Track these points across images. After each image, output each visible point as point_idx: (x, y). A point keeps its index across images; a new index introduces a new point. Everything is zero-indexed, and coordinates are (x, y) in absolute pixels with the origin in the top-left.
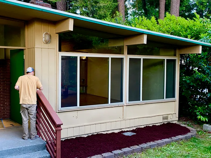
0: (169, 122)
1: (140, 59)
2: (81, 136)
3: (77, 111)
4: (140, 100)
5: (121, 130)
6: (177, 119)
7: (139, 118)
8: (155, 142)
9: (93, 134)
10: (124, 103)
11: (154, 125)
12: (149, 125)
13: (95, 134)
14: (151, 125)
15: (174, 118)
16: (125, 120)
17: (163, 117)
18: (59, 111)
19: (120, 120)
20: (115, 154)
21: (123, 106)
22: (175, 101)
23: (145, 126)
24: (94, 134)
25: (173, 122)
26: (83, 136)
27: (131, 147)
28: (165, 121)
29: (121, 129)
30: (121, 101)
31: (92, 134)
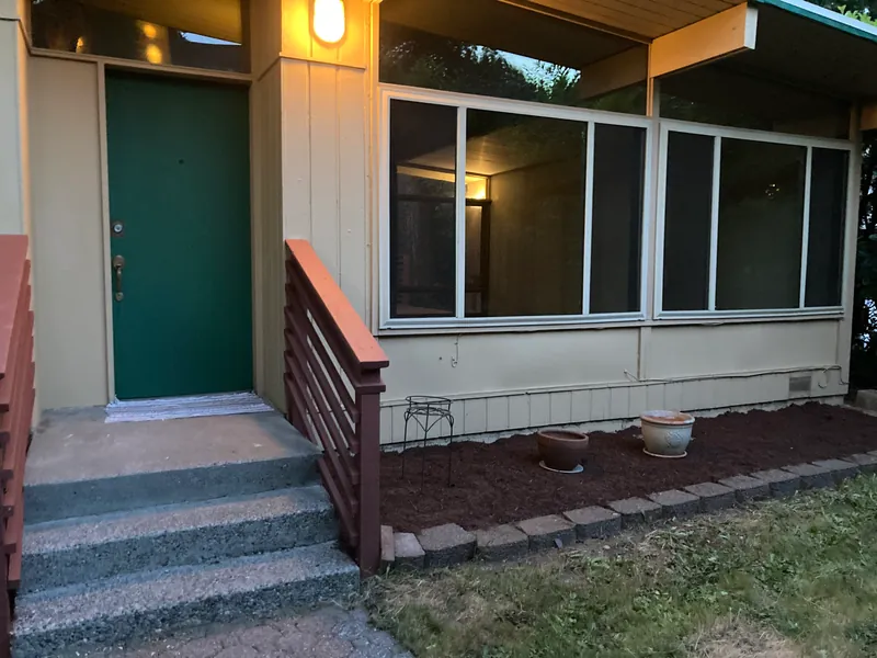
0: (814, 400)
1: (713, 138)
2: (472, 439)
3: (455, 337)
4: (705, 307)
5: (629, 425)
6: (845, 390)
7: (700, 380)
8: (787, 471)
9: (517, 432)
10: (642, 316)
11: (758, 408)
12: (736, 410)
13: (527, 433)
14: (745, 411)
15: (832, 386)
16: (647, 384)
17: (791, 379)
18: (381, 333)
19: (626, 382)
20: (623, 515)
21: (639, 328)
22: (838, 320)
23: (722, 412)
24: (522, 433)
25: (828, 402)
26: (478, 439)
27: (686, 488)
28: (799, 396)
29: (631, 419)
30: (634, 305)
31: (513, 433)
